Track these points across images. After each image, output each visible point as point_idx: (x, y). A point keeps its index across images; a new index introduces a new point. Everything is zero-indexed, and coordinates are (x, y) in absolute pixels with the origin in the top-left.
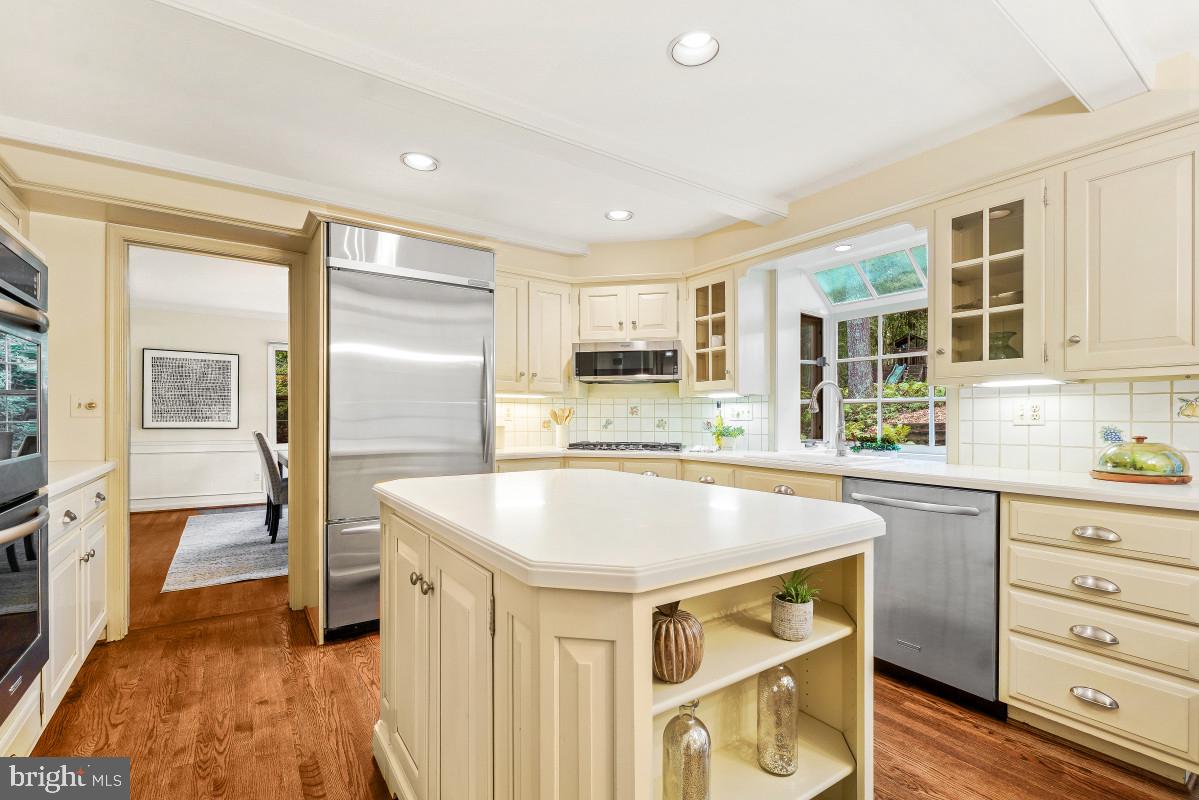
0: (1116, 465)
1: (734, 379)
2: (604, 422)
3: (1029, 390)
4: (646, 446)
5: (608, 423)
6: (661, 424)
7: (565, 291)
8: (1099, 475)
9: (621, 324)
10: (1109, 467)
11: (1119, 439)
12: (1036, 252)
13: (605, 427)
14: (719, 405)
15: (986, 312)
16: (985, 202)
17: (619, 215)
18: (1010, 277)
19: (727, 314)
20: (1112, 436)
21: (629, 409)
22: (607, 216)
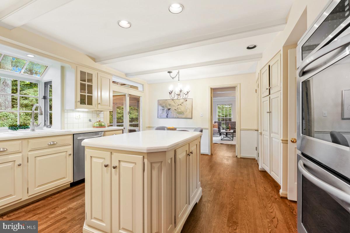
3: (78, 111)
15: (87, 94)
20: (90, 120)
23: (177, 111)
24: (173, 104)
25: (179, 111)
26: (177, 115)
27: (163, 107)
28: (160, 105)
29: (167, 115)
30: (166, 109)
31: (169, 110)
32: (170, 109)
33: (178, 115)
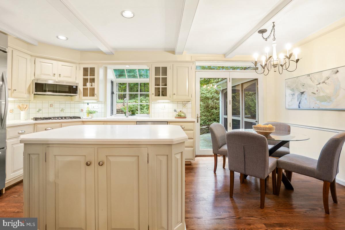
0: (179, 116)
1: (98, 97)
2: (38, 110)
3: (164, 102)
4: (71, 118)
5: (40, 110)
6: (62, 110)
7: (29, 58)
8: (176, 117)
9: (54, 74)
10: (178, 116)
11: (176, 111)
12: (169, 77)
13: (38, 111)
14: (88, 104)
15: (161, 87)
16: (161, 65)
17: (62, 38)
18: (165, 80)
19: (96, 77)
20: (175, 111)
21: (49, 105)
22: (57, 37)
23: (316, 95)
24: (310, 82)
25: (322, 94)
26: (316, 103)
27: (293, 90)
28: (289, 87)
29: (300, 103)
30: (297, 93)
31: (303, 95)
32: (305, 93)
33: (318, 102)
